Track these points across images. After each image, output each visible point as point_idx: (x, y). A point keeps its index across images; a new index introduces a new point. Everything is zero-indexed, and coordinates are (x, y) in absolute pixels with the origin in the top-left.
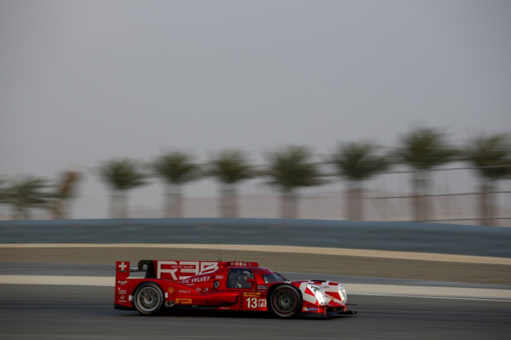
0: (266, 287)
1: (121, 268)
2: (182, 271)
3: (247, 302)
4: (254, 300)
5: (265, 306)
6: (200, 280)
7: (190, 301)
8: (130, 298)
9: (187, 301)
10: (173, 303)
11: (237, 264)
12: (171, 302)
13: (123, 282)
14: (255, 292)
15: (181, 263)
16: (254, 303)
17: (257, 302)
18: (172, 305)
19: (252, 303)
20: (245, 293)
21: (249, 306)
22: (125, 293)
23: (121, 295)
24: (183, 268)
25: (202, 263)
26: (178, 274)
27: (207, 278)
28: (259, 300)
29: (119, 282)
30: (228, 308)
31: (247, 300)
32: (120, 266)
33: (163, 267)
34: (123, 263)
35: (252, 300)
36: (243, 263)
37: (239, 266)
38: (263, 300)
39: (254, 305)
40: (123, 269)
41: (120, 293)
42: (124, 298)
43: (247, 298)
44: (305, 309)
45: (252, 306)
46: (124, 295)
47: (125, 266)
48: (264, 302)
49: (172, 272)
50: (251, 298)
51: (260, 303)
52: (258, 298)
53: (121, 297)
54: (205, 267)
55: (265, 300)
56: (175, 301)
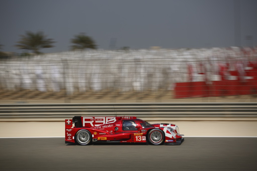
0: (146, 130)
1: (68, 123)
2: (96, 122)
3: (136, 138)
4: (140, 137)
5: (145, 140)
6: (107, 126)
7: (106, 138)
8: (73, 138)
9: (104, 138)
10: (96, 140)
11: (125, 118)
12: (96, 139)
13: (69, 130)
14: (140, 133)
15: (95, 118)
16: (139, 138)
17: (141, 138)
18: (96, 141)
19: (138, 138)
20: (135, 134)
21: (137, 140)
22: (71, 135)
23: (68, 136)
24: (97, 120)
25: (106, 118)
26: (94, 123)
27: (111, 126)
28: (142, 137)
29: (67, 130)
30: (126, 141)
31: (136, 137)
32: (67, 122)
33: (86, 120)
34: (69, 120)
35: (139, 137)
36: (128, 117)
37: (126, 118)
38: (144, 137)
39: (140, 140)
40: (69, 123)
41: (68, 135)
42: (70, 138)
43: (136, 136)
44: (167, 141)
45: (139, 140)
46: (70, 136)
47: (70, 122)
48: (145, 138)
49: (91, 123)
50: (138, 136)
51: (143, 139)
52: (141, 136)
53: (69, 138)
54: (109, 119)
55: (145, 137)
56: (97, 138)
